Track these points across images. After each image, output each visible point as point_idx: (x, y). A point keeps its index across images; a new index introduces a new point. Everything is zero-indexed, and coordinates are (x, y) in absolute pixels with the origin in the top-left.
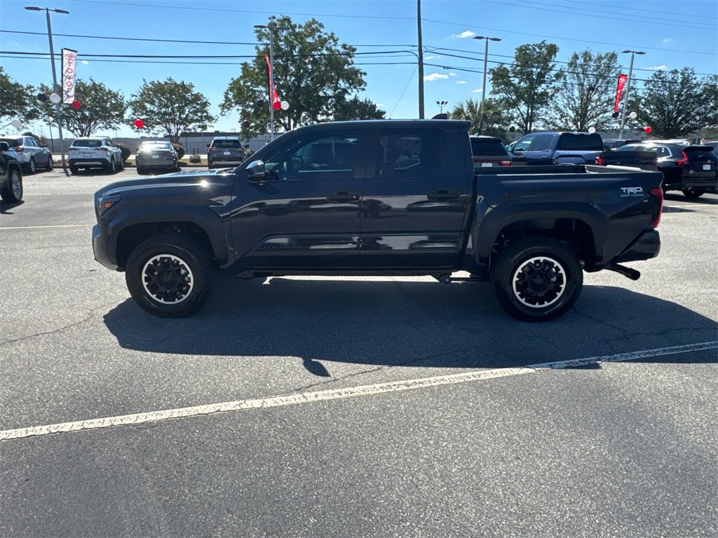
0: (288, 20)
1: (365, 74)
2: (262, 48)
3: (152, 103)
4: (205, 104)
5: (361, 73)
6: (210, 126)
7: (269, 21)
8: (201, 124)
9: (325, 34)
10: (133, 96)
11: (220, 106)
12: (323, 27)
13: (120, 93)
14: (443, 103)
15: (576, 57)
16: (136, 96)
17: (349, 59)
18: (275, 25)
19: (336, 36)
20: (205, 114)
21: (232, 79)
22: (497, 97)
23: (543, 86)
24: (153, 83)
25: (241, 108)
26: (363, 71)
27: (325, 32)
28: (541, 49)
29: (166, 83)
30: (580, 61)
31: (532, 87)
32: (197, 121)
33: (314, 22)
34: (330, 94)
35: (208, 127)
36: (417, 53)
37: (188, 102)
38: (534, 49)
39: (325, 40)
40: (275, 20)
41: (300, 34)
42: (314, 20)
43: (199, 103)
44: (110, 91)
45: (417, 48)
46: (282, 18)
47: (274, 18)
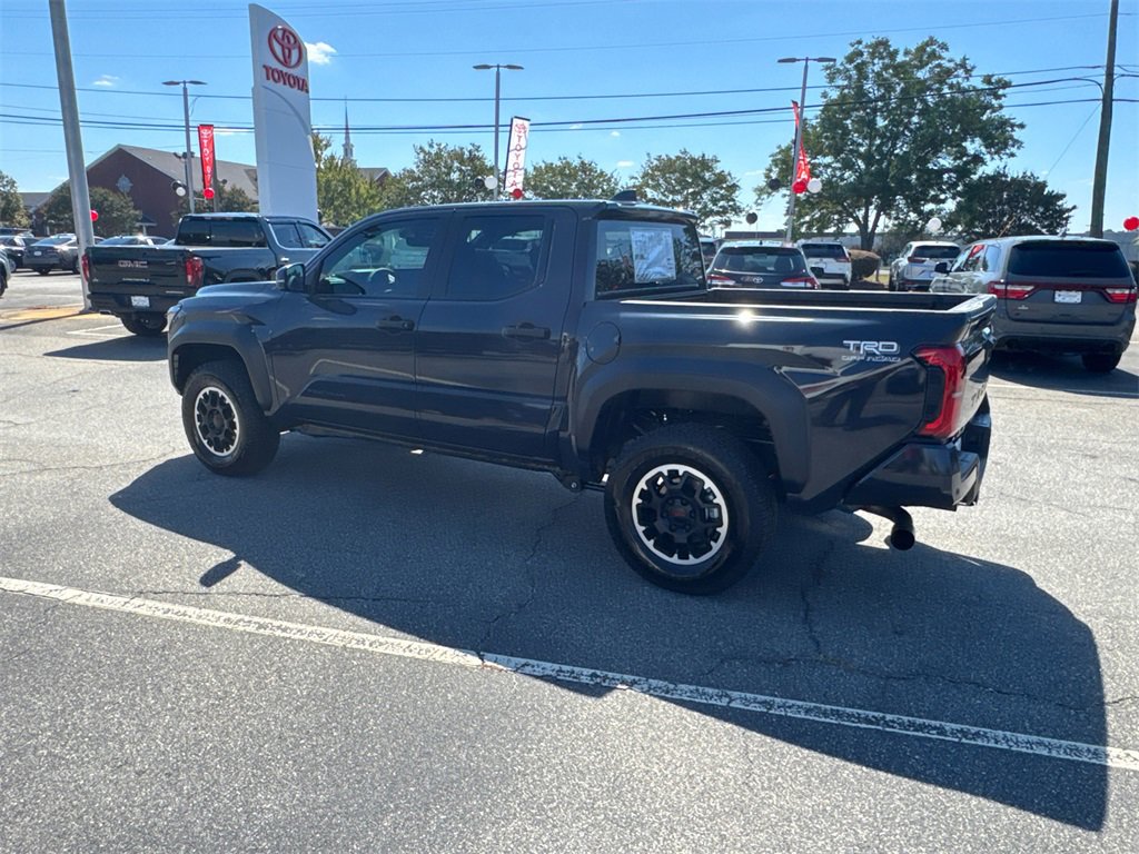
0: (885, 43)
1: (1022, 126)
2: (834, 94)
3: (656, 187)
4: (734, 188)
5: (1012, 126)
6: (736, 222)
7: (852, 49)
8: (724, 218)
9: (950, 61)
10: (632, 178)
11: (756, 190)
12: (947, 49)
13: (615, 175)
16: (636, 178)
17: (994, 102)
18: (861, 54)
19: (969, 64)
20: (731, 203)
21: (779, 147)
24: (659, 159)
25: (788, 193)
26: (1018, 121)
27: (949, 58)
29: (678, 158)
32: (718, 213)
33: (932, 41)
34: (948, 166)
35: (733, 223)
37: (707, 185)
39: (949, 72)
40: (860, 47)
41: (903, 65)
42: (931, 38)
43: (725, 186)
44: (602, 173)
46: (873, 41)
47: (860, 42)
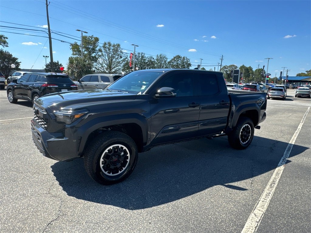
5: (4, 38)
14: (46, 57)
15: (105, 44)
22: (75, 56)
23: (94, 54)
26: (5, 36)
28: (92, 38)
30: (107, 46)
31: (90, 54)
36: (48, 32)
38: (89, 38)
45: (48, 30)
